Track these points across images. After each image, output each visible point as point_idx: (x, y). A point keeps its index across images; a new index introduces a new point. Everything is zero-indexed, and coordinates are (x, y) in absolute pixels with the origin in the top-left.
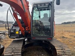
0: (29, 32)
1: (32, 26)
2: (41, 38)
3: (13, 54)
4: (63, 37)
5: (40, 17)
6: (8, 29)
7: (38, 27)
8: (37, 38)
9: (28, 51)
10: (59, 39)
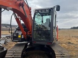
0: (31, 36)
1: (33, 31)
2: (42, 43)
3: (13, 56)
4: (69, 43)
5: (42, 22)
6: (12, 33)
7: (40, 32)
8: (38, 42)
9: (30, 55)
10: (65, 45)
